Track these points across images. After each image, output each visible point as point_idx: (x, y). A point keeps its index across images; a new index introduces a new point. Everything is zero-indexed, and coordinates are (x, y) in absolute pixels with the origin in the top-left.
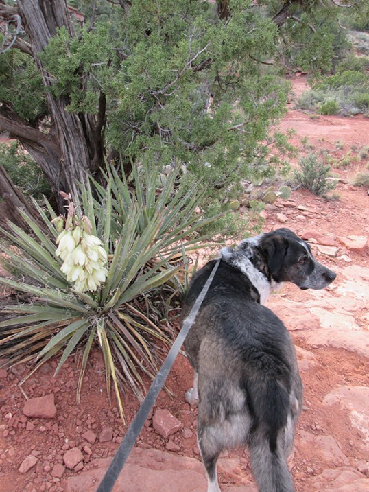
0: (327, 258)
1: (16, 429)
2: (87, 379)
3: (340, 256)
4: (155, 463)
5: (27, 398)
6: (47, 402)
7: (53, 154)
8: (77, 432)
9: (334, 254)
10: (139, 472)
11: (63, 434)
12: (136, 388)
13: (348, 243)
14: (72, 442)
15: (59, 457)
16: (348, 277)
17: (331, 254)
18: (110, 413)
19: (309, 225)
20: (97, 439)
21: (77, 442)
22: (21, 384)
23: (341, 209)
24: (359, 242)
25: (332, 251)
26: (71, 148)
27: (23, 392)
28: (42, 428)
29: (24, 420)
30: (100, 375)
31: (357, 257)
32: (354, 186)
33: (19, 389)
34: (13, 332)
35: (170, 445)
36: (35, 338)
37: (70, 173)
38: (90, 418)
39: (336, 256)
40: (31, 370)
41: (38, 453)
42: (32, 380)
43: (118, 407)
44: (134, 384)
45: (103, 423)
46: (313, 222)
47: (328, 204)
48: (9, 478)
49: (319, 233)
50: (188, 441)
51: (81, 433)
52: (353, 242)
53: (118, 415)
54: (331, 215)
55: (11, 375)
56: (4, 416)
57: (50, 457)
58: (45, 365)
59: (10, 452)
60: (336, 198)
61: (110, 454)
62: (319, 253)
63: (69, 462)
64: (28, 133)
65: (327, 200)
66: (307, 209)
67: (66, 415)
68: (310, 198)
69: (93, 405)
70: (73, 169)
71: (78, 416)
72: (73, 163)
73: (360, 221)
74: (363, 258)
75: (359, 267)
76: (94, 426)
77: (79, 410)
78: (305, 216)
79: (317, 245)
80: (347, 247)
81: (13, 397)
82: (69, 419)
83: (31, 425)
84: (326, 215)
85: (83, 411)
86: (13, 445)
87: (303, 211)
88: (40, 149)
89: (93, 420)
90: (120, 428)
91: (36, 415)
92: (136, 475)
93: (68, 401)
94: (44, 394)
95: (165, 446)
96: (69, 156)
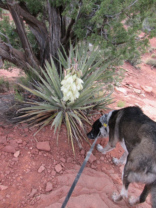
0: (137, 94)
1: (34, 154)
2: (60, 136)
3: (142, 94)
4: (90, 173)
5: (37, 141)
6: (46, 145)
7: (43, 32)
8: (58, 158)
9: (139, 93)
10: (85, 176)
11: (53, 158)
12: (79, 142)
13: (145, 89)
14: (57, 162)
15: (53, 167)
16: (146, 104)
17: (138, 93)
18: (69, 151)
19: (130, 78)
20: (66, 161)
21: (58, 162)
22: (34, 135)
23: (142, 74)
24: (149, 89)
25: (139, 91)
26: (55, 31)
27: (35, 138)
28: (45, 155)
29: (37, 151)
30: (65, 135)
31: (148, 95)
32: (146, 64)
33: (34, 137)
34: (29, 112)
35: (93, 166)
36: (38, 116)
37: (52, 43)
38: (62, 152)
39: (140, 94)
40: (38, 130)
41: (45, 165)
42: (38, 134)
43: (72, 149)
44: (78, 140)
45: (67, 155)
46: (131, 77)
47: (137, 70)
48: (35, 175)
49: (134, 83)
50: (99, 165)
51: (59, 158)
52: (147, 89)
53: (72, 152)
54: (138, 76)
55: (30, 131)
56: (29, 148)
57: (49, 167)
58: (43, 128)
59: (33, 164)
60: (139, 68)
61: (72, 168)
62: (134, 91)
63: (57, 170)
64: (33, 20)
65: (136, 68)
66: (129, 71)
67: (53, 150)
68: (130, 66)
69: (63, 147)
70: (54, 41)
71: (58, 151)
72: (54, 39)
73: (149, 80)
74: (150, 96)
75: (148, 100)
76: (64, 156)
77: (58, 149)
78: (128, 74)
79: (133, 88)
80: (144, 91)
81: (32, 140)
82: (54, 152)
83: (40, 153)
84: (136, 75)
85: (59, 149)
86: (34, 161)
87: (127, 72)
88: (37, 28)
89: (64, 154)
90: (74, 157)
91: (42, 149)
92: (84, 178)
93: (53, 145)
94: (43, 141)
95: (91, 166)
96: (53, 35)
